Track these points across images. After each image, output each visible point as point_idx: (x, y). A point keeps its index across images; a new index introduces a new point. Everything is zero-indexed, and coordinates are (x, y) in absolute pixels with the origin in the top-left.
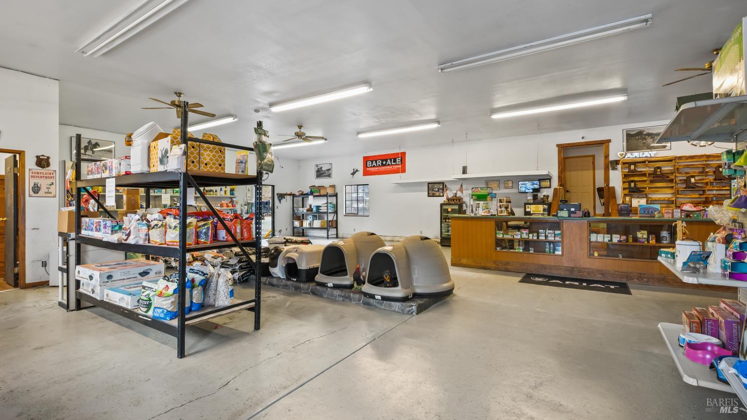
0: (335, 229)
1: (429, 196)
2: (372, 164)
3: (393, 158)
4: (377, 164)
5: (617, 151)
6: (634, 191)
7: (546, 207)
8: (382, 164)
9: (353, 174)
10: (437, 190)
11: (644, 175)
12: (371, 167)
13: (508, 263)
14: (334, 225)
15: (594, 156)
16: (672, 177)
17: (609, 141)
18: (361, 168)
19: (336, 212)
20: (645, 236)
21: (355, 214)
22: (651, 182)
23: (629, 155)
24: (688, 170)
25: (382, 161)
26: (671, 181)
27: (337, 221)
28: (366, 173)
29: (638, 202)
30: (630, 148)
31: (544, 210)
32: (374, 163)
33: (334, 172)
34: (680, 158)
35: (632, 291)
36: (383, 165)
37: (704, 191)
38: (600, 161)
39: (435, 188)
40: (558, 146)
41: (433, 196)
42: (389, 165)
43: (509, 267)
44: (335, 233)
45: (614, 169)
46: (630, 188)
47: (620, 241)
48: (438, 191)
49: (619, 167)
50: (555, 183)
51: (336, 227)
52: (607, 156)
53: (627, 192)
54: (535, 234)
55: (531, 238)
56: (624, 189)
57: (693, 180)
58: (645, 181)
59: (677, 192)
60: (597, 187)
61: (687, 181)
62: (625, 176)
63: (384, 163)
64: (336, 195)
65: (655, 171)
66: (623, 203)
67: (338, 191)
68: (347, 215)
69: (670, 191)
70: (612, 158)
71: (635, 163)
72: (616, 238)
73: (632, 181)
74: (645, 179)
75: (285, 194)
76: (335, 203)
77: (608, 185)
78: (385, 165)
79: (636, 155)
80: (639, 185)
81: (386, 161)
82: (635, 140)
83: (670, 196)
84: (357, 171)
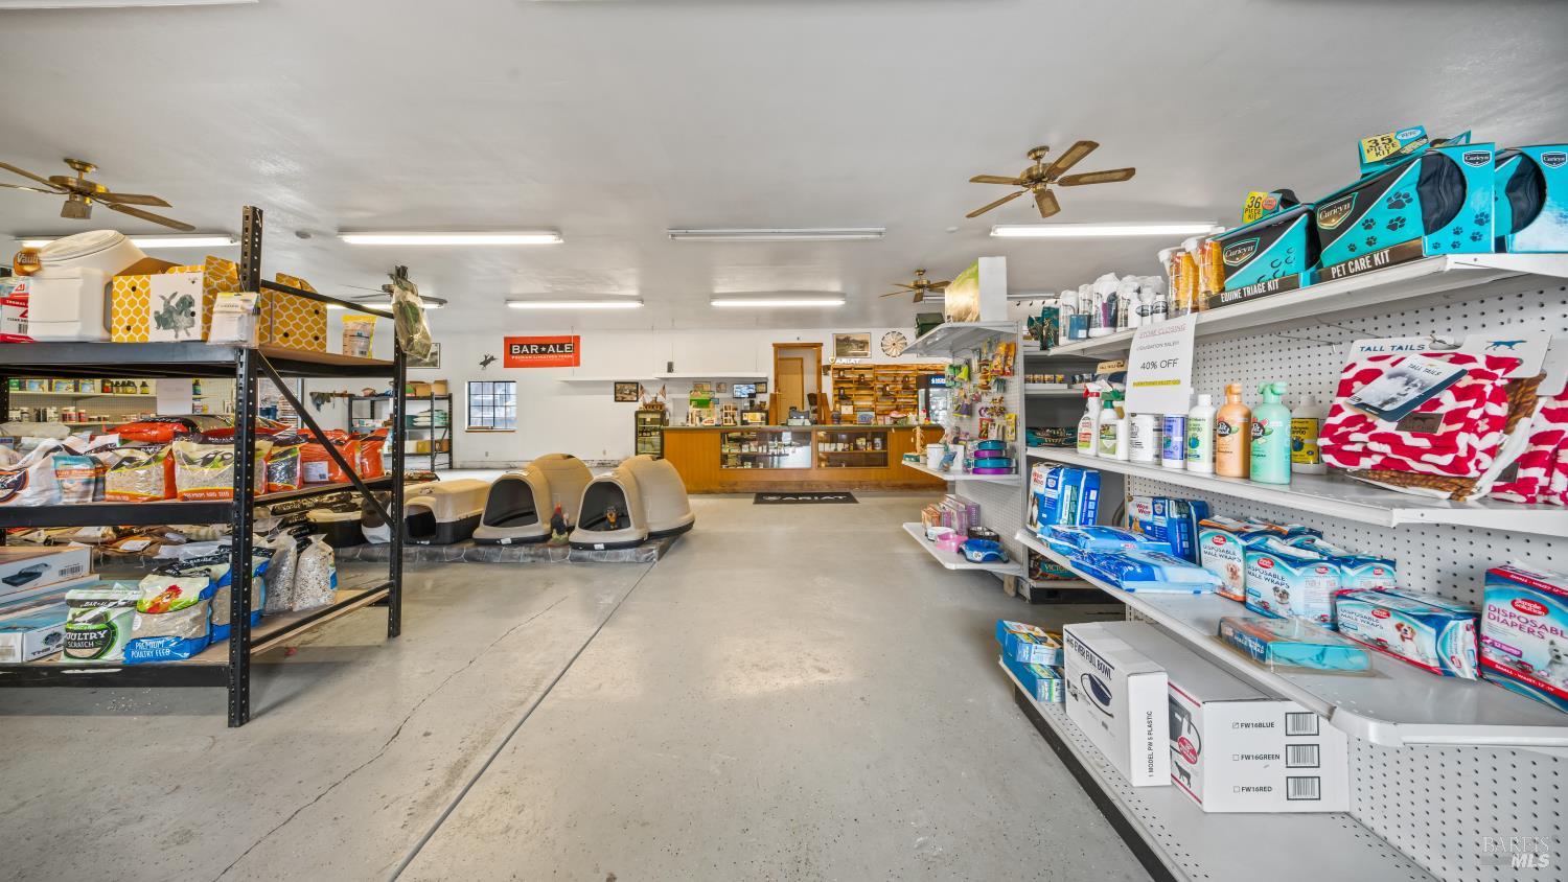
0: (447, 455)
1: (616, 401)
2: (521, 350)
3: (560, 344)
4: (529, 350)
5: (828, 356)
6: (843, 398)
7: (764, 414)
8: (539, 350)
9: (485, 363)
10: (628, 392)
11: (851, 382)
12: (520, 354)
13: (736, 484)
14: (446, 448)
15: (802, 359)
16: (872, 385)
17: (821, 344)
18: (500, 354)
19: (449, 426)
20: (864, 443)
21: (487, 428)
22: (858, 389)
23: (838, 361)
24: (883, 378)
25: (540, 346)
26: (872, 388)
27: (450, 441)
28: (509, 364)
29: (847, 410)
30: (840, 354)
31: (762, 419)
32: (525, 348)
33: (444, 359)
34: (878, 366)
35: (857, 499)
36: (540, 352)
37: (895, 399)
38: (810, 365)
39: (625, 390)
40: (774, 345)
41: (622, 401)
42: (551, 353)
43: (737, 488)
44: (447, 461)
45: (826, 374)
46: (839, 395)
47: (843, 450)
48: (630, 394)
49: (830, 372)
50: (771, 388)
51: (450, 452)
52: (819, 361)
53: (837, 398)
54: (765, 447)
55: (760, 451)
56: (835, 395)
57: (888, 388)
58: (850, 388)
59: (876, 400)
60: (806, 393)
61: (883, 389)
62: (836, 382)
63: (543, 349)
64: (449, 398)
65: (860, 378)
66: (834, 410)
67: (451, 390)
68: (471, 430)
69: (871, 399)
70: (824, 363)
71: (843, 369)
72: (840, 447)
73: (842, 388)
74: (851, 385)
75: (332, 395)
76: (447, 410)
77: (820, 391)
78: (545, 353)
79: (843, 361)
80: (847, 392)
81: (547, 346)
82: (843, 344)
83: (870, 403)
84: (492, 359)
